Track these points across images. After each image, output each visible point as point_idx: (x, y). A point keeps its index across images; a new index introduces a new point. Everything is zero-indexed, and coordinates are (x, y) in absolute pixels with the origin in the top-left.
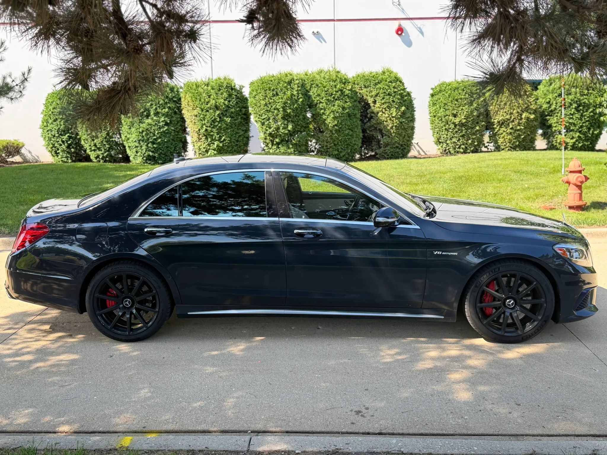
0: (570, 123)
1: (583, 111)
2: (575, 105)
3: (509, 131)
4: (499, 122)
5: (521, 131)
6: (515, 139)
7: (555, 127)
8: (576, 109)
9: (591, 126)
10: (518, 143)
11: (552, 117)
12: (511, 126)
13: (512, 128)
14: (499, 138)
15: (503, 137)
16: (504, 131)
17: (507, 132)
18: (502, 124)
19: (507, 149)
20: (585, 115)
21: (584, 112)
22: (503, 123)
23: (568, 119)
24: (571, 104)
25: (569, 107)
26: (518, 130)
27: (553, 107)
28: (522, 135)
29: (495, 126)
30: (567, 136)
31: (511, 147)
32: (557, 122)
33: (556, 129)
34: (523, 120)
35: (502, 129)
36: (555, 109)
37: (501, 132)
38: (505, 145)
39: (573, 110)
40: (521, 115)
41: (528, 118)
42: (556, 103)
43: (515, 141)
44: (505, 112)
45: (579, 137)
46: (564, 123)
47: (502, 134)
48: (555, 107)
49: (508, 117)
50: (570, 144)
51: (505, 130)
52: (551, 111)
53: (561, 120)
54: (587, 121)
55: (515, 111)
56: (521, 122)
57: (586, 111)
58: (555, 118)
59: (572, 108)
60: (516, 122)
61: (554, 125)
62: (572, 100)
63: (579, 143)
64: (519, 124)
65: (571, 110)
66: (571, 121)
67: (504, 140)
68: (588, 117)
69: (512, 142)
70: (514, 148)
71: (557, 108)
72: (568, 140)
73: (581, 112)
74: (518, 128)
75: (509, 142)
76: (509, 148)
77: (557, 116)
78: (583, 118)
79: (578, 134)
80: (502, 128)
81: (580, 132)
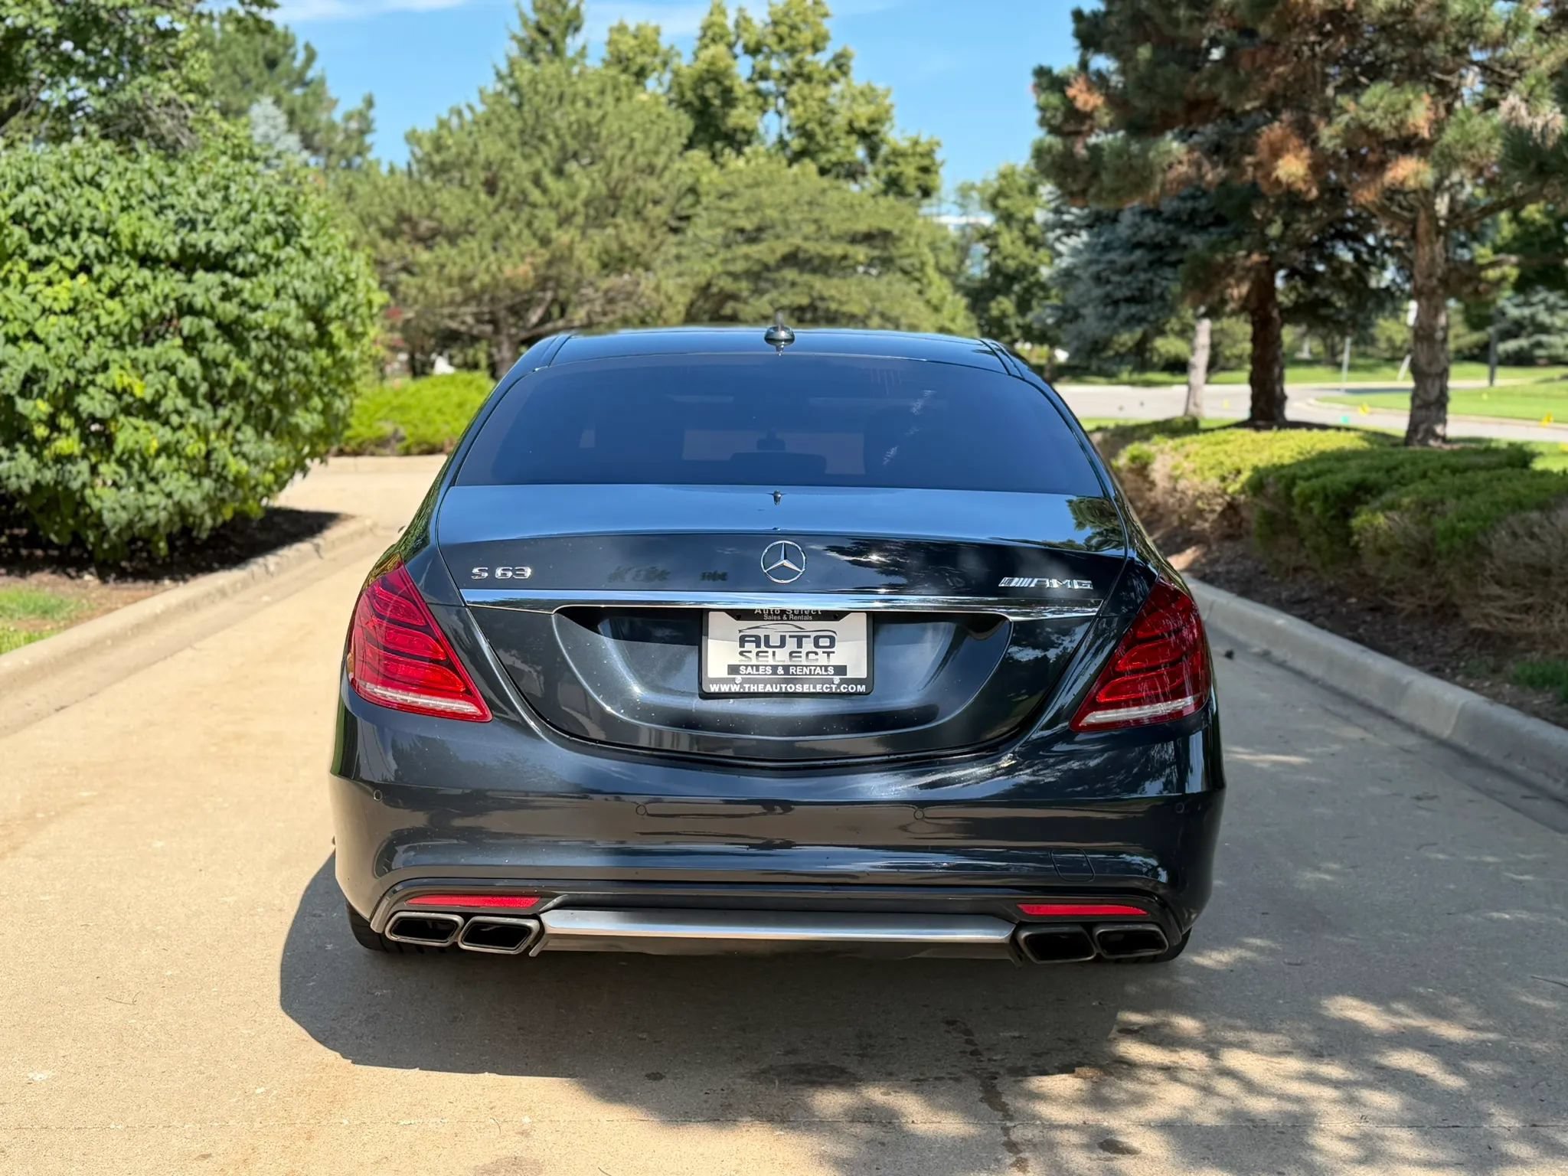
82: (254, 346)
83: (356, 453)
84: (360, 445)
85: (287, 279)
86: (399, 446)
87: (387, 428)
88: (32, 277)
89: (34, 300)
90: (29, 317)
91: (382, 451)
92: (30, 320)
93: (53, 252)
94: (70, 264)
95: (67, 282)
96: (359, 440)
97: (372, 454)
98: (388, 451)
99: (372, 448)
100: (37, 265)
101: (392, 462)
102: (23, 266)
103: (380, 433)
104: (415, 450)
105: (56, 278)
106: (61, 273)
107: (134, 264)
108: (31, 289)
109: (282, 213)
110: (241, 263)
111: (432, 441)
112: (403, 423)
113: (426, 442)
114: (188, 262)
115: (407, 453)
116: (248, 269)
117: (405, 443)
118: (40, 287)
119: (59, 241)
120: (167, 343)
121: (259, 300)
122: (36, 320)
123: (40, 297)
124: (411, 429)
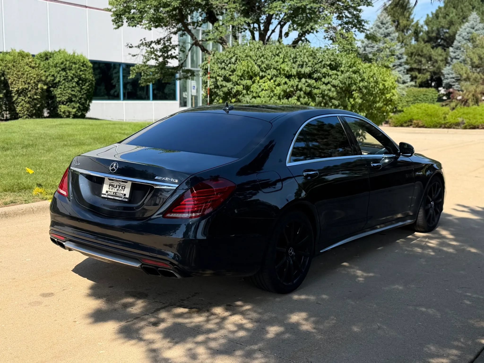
0: (72, 94)
1: (82, 84)
2: (76, 80)
3: (27, 99)
4: (17, 91)
5: (38, 100)
6: (32, 107)
7: (59, 97)
8: (77, 83)
9: (87, 98)
10: (34, 111)
11: (56, 89)
12: (29, 96)
13: (30, 97)
14: (17, 106)
15: (22, 106)
16: (22, 100)
17: (26, 100)
18: (19, 93)
19: (25, 117)
20: (83, 89)
21: (83, 86)
22: (21, 92)
23: (70, 91)
24: (73, 78)
25: (71, 80)
26: (36, 99)
27: (57, 80)
28: (38, 104)
29: (13, 95)
30: (69, 106)
31: (29, 115)
32: (61, 94)
33: (60, 99)
34: (39, 90)
35: (20, 98)
36: (59, 81)
37: (19, 100)
38: (23, 113)
39: (74, 84)
40: (37, 85)
41: (42, 89)
42: (60, 77)
43: (32, 109)
44: (24, 82)
45: (79, 107)
46: (67, 95)
47: (20, 102)
48: (59, 79)
49: (27, 86)
50: (73, 113)
51: (24, 99)
52: (56, 83)
53: (65, 92)
54: (85, 94)
55: (32, 81)
56: (37, 91)
57: (84, 85)
58: (59, 90)
59: (74, 82)
60: (33, 92)
61: (57, 96)
62: (74, 74)
63: (79, 112)
64: (36, 94)
65: (73, 84)
66: (73, 93)
67: (22, 108)
68: (86, 90)
69: (30, 111)
70: (31, 116)
71: (61, 80)
72: (71, 110)
73: (81, 85)
74: (35, 97)
75: (27, 111)
76: (27, 116)
77: (61, 88)
78: (82, 91)
79: (78, 105)
80: (20, 96)
81: (79, 103)
82: (317, 98)
83: (449, 128)
84: (450, 125)
85: (331, 80)
86: (462, 126)
87: (460, 120)
88: (261, 81)
89: (260, 87)
90: (258, 91)
91: (457, 127)
92: (258, 92)
93: (265, 74)
94: (269, 77)
95: (269, 82)
96: (450, 123)
97: (454, 128)
98: (459, 127)
99: (454, 126)
100: (262, 77)
101: (460, 131)
102: (258, 78)
103: (457, 121)
104: (468, 127)
105: (266, 81)
106: (267, 80)
107: (284, 77)
108: (260, 84)
109: (333, 61)
110: (315, 76)
111: (474, 125)
112: (466, 118)
113: (472, 125)
114: (300, 76)
115: (465, 128)
116: (317, 77)
117: (465, 125)
118: (262, 83)
119: (267, 71)
120: (293, 98)
121: (318, 86)
122: (259, 92)
123: (261, 86)
124: (468, 120)
